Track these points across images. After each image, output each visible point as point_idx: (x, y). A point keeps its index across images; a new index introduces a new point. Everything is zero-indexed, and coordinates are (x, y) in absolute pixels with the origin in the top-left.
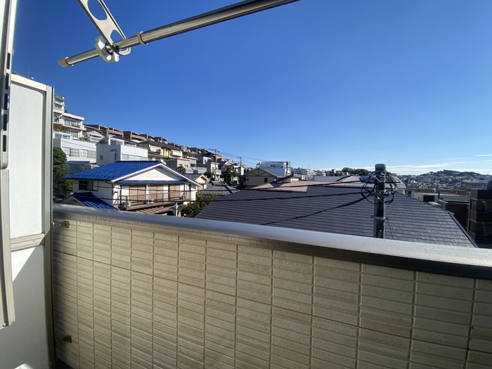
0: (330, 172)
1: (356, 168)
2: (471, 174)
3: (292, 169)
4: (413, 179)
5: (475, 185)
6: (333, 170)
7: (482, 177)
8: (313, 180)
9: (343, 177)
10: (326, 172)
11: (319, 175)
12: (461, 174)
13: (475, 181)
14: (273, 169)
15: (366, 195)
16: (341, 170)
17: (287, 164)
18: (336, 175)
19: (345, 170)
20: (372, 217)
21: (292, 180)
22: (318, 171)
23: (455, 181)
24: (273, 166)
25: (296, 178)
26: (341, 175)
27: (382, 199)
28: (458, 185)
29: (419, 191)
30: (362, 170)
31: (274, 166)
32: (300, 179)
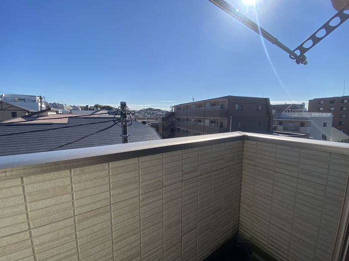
0: (85, 107)
1: (104, 105)
2: (159, 110)
3: (46, 104)
4: (136, 113)
5: (160, 115)
6: (87, 106)
7: (163, 112)
8: (71, 113)
9: (95, 111)
10: (81, 107)
11: (76, 110)
12: (156, 110)
13: (160, 113)
14: (23, 103)
15: (116, 122)
16: (93, 106)
17: (41, 98)
18: (90, 109)
19: (97, 106)
20: (121, 136)
21: (49, 113)
22: (74, 107)
23: (153, 114)
24: (22, 99)
25: (53, 111)
26: (94, 110)
27: (126, 124)
28: (155, 115)
29: (140, 119)
30: (108, 107)
31: (24, 100)
32: (57, 112)
